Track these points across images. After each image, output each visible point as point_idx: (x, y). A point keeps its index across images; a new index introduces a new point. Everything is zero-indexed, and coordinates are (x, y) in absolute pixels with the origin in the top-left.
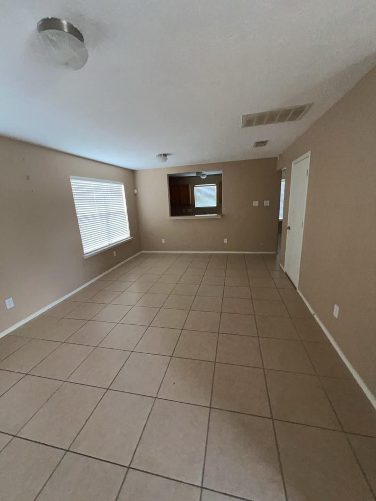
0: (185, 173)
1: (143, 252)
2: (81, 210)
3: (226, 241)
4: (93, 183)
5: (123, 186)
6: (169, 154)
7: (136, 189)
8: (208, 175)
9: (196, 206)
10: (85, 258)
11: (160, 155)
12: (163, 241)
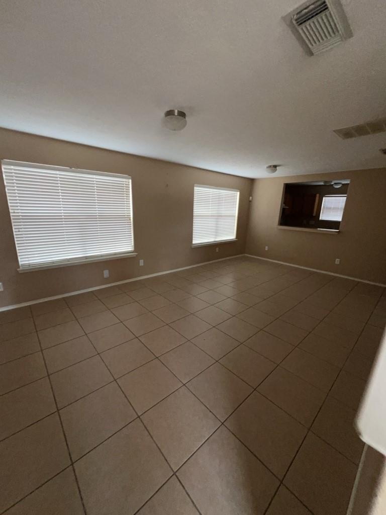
0: (314, 182)
1: (246, 255)
2: (198, 210)
3: (337, 261)
4: (211, 190)
5: (238, 193)
6: (279, 166)
7: (251, 196)
8: (343, 184)
9: (320, 219)
10: (193, 247)
11: (270, 166)
12: (267, 248)
